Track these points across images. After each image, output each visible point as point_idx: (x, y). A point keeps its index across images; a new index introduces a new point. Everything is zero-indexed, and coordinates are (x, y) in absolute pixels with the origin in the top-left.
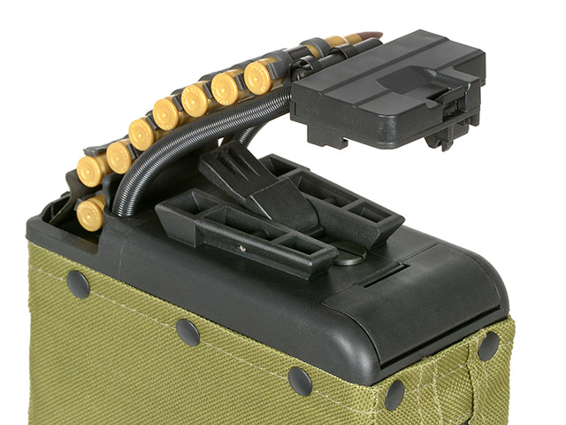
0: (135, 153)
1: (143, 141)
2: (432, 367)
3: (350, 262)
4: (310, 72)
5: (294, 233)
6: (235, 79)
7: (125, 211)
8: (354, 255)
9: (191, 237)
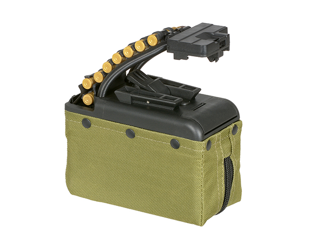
0: (105, 74)
1: (108, 70)
2: (220, 135)
3: (185, 104)
4: (171, 36)
5: (165, 95)
6: (144, 42)
7: (102, 95)
8: (186, 102)
9: (129, 100)
